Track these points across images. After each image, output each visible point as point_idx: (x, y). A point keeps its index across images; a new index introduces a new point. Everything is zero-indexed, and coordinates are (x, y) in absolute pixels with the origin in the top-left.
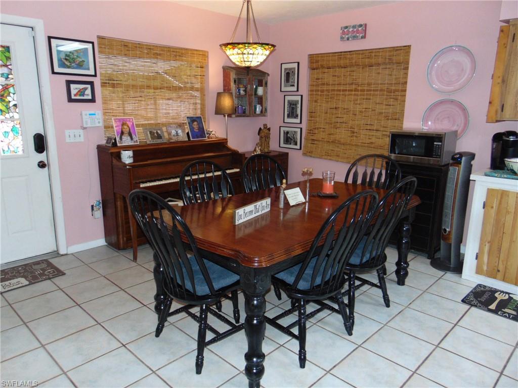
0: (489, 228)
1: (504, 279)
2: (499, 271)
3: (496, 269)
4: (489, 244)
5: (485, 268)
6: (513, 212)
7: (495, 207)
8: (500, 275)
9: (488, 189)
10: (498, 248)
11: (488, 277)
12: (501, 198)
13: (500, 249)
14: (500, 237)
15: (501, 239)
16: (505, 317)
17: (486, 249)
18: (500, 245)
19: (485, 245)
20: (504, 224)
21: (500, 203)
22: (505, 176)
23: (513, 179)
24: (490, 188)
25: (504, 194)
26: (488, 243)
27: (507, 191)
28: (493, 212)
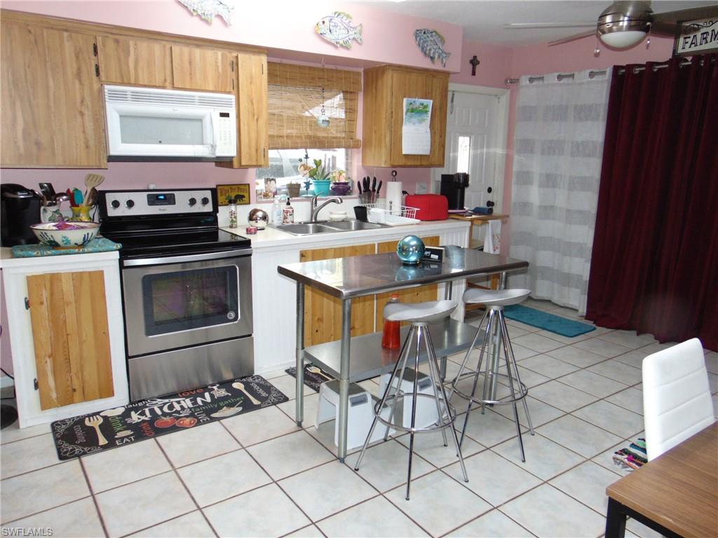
0: (45, 335)
1: (85, 398)
2: (74, 390)
3: (70, 389)
4: (51, 358)
5: (54, 395)
6: (74, 302)
7: (45, 302)
8: (77, 395)
9: (28, 277)
10: (66, 359)
11: (62, 406)
12: (52, 285)
13: (68, 360)
14: (64, 342)
15: (65, 345)
16: (127, 443)
17: (49, 367)
18: (67, 353)
19: (46, 362)
20: (65, 321)
21: (52, 294)
22: (49, 252)
23: (60, 254)
24: (30, 275)
25: (54, 278)
26: (49, 357)
27: (57, 274)
28: (44, 310)
